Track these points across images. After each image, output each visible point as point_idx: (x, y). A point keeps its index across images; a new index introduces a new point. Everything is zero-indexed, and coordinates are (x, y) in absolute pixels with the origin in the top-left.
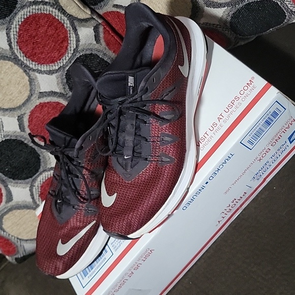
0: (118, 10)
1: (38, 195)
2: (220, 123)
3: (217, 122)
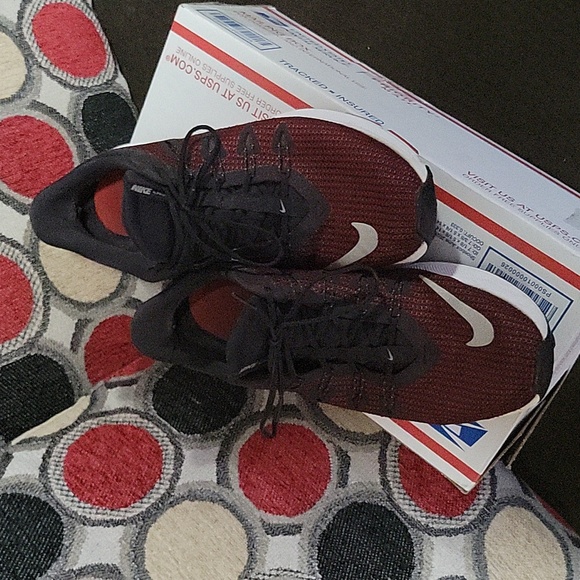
2: (236, 93)
3: (235, 98)
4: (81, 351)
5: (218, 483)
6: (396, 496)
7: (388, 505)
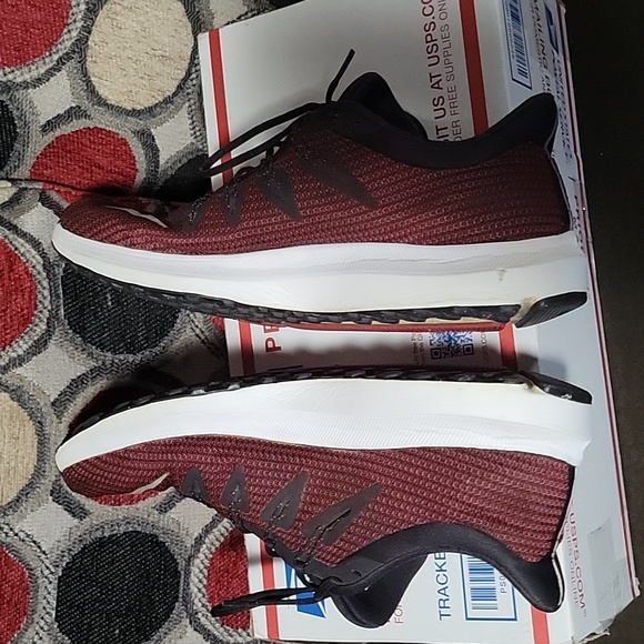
0: (58, 133)
1: (217, 625)
2: (445, 89)
3: (438, 93)
4: (50, 137)
5: (53, 404)
6: (197, 561)
7: (182, 564)
